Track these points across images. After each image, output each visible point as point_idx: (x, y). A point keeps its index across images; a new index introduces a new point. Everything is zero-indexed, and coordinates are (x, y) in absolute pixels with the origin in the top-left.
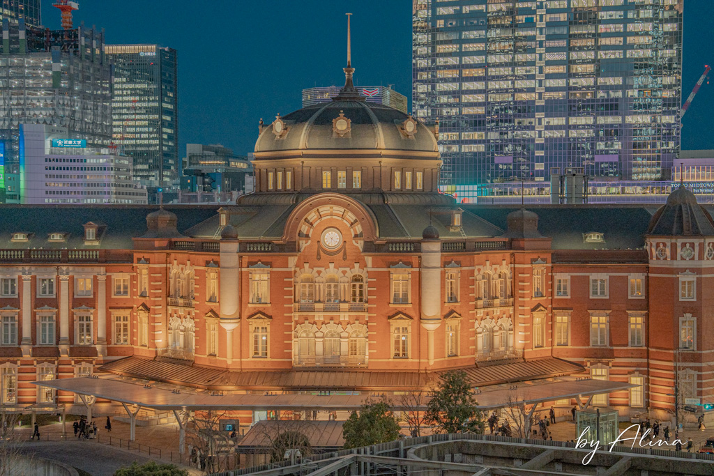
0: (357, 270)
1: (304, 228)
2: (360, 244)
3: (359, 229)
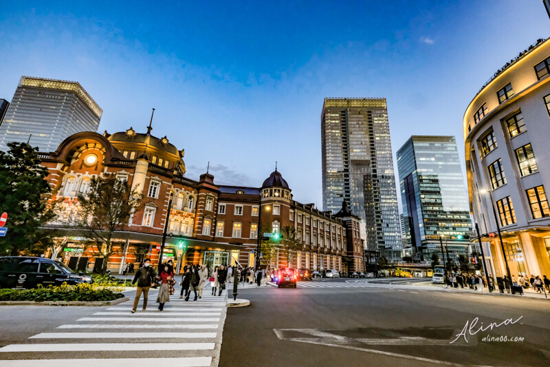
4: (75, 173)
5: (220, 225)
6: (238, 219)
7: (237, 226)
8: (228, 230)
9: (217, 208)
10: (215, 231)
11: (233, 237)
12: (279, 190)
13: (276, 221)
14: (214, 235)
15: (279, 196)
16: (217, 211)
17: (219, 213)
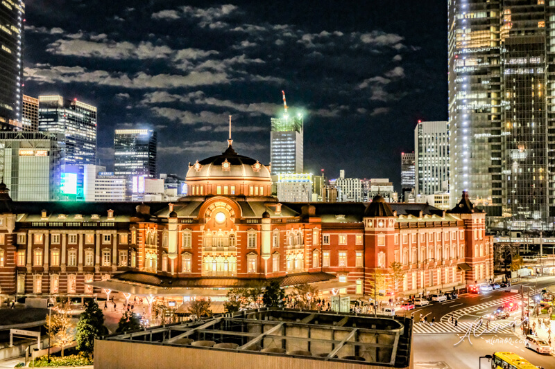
0: (232, 232)
1: (208, 212)
2: (234, 220)
3: (233, 213)
4: (211, 230)
5: (326, 255)
6: (343, 248)
7: (343, 255)
8: (334, 260)
9: (322, 239)
10: (322, 262)
11: (340, 265)
12: (383, 221)
13: (382, 252)
14: (322, 265)
15: (383, 227)
16: (322, 243)
17: (324, 244)
